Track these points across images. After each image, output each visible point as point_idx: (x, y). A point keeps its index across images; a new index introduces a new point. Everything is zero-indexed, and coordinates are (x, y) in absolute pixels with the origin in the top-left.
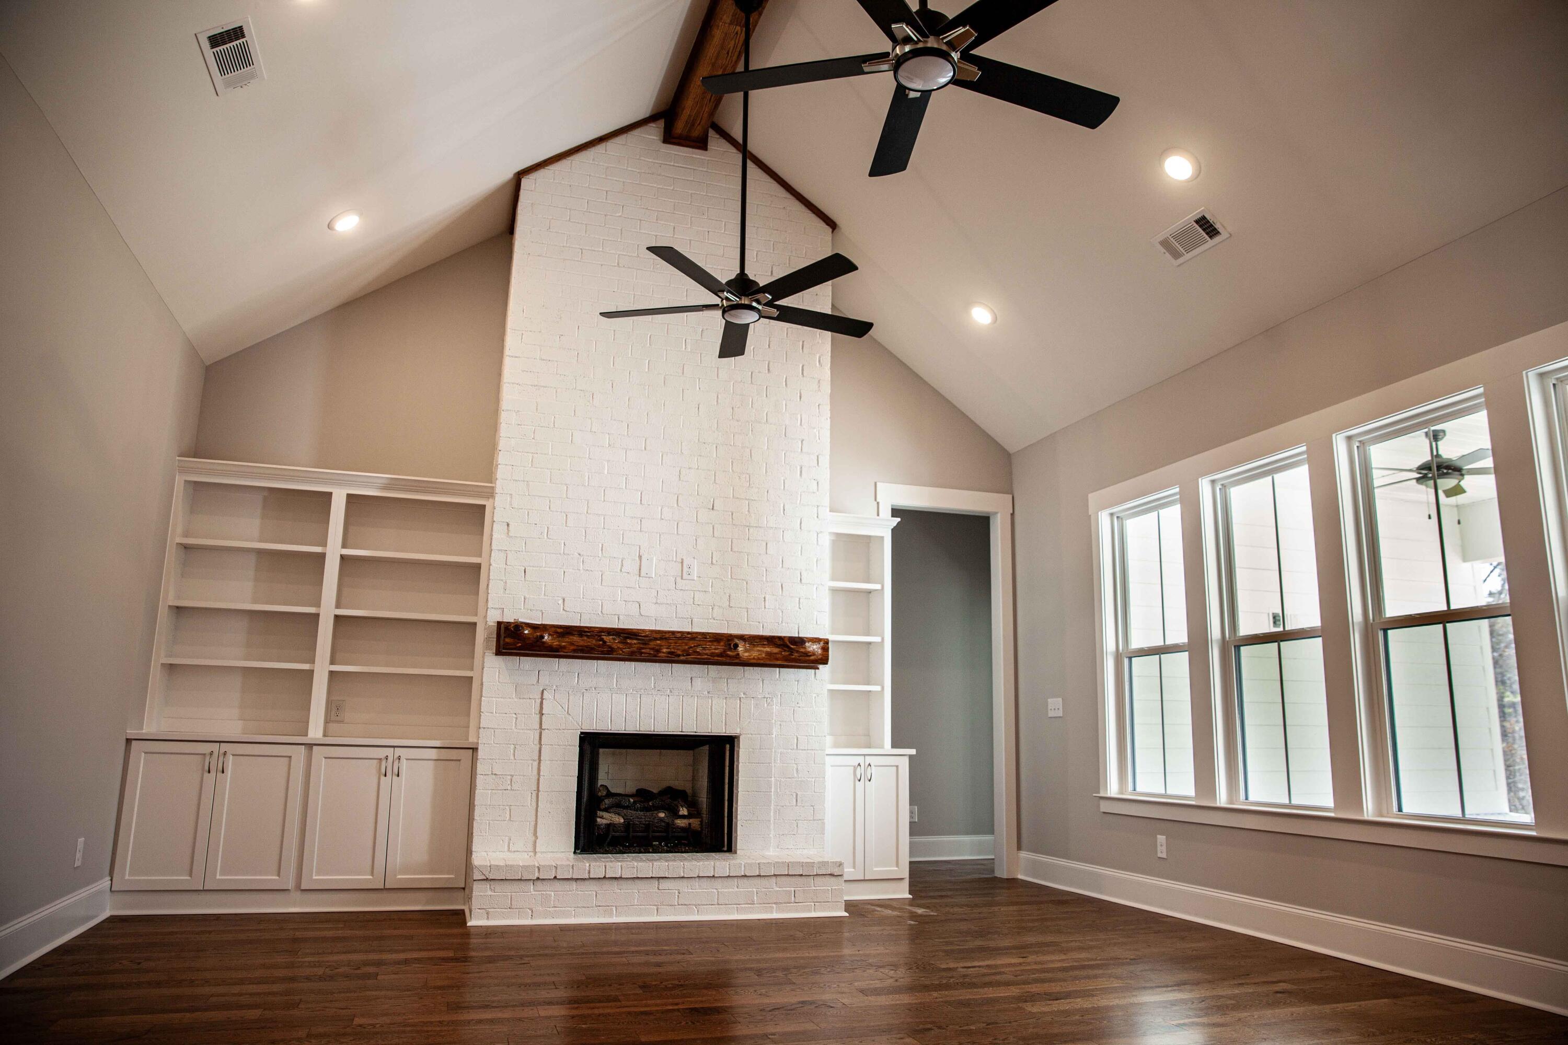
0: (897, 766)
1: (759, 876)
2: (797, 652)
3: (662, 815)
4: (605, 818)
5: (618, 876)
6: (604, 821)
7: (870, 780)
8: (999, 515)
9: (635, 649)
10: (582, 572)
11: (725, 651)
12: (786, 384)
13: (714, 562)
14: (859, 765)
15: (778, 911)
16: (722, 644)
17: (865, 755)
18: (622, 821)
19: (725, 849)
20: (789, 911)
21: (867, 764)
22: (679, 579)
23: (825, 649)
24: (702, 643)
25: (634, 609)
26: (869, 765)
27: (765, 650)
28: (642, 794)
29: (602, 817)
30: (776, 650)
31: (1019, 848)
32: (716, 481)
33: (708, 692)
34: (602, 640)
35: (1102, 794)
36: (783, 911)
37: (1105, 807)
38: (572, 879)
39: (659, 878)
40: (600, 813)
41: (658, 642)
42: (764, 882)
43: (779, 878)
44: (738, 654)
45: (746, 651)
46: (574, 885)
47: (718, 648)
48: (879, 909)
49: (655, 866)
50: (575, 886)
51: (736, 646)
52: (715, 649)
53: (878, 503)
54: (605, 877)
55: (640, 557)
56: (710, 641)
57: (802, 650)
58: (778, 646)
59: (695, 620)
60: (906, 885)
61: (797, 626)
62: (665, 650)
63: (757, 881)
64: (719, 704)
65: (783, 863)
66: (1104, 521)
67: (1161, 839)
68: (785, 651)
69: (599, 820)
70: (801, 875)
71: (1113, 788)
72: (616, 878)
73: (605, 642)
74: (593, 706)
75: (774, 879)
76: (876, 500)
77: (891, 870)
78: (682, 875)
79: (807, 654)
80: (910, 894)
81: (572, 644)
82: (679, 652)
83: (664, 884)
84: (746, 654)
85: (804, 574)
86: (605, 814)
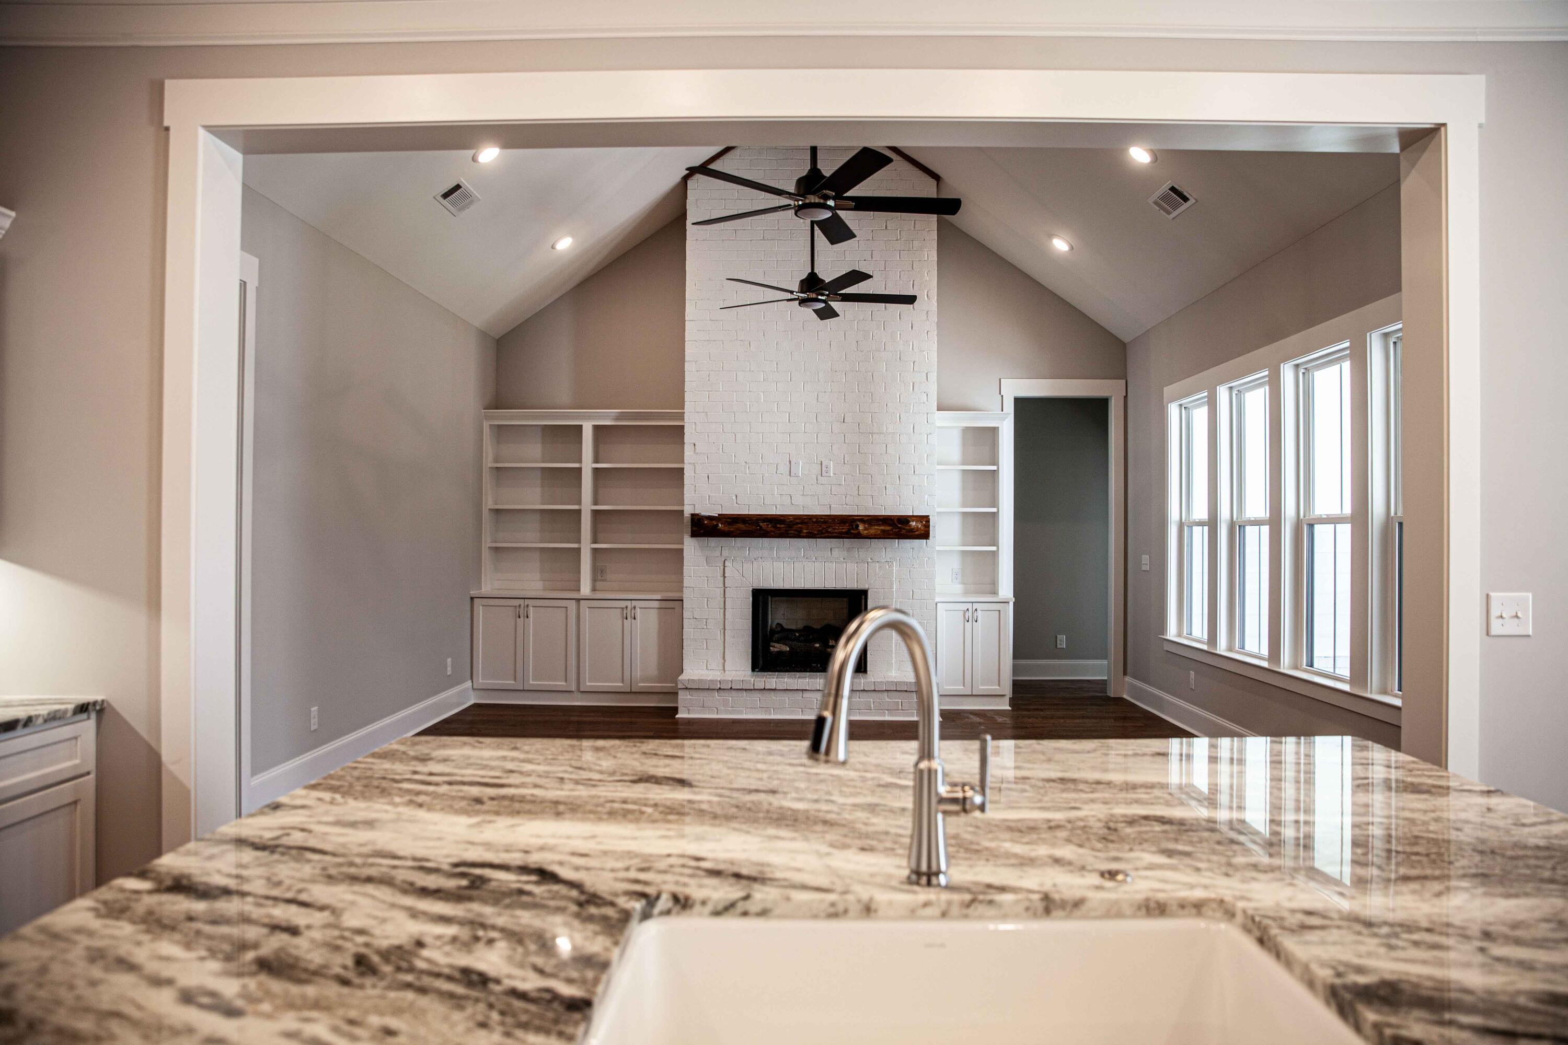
0: (999, 611)
1: (874, 691)
2: (904, 529)
3: (817, 645)
4: (776, 647)
5: (774, 688)
6: (776, 650)
7: (976, 621)
8: (1113, 398)
9: (783, 531)
10: (748, 475)
11: (849, 530)
12: (900, 318)
13: (846, 462)
14: (968, 610)
15: (890, 715)
16: (847, 525)
17: (972, 603)
18: (788, 649)
19: (863, 670)
20: (896, 716)
21: (974, 609)
22: (819, 477)
23: (927, 526)
24: (832, 525)
25: (787, 500)
26: (976, 610)
27: (880, 528)
28: (807, 630)
29: (774, 647)
30: (888, 528)
31: (1125, 673)
32: (846, 400)
33: (844, 559)
34: (759, 526)
35: (1165, 637)
36: (893, 716)
37: (1167, 647)
38: (742, 689)
39: (803, 690)
40: (772, 644)
41: (800, 525)
42: (879, 695)
43: (889, 693)
44: (859, 532)
45: (865, 529)
46: (744, 693)
47: (844, 529)
48: (972, 717)
49: (799, 682)
50: (745, 695)
51: (857, 526)
52: (842, 529)
53: (1002, 396)
54: (764, 689)
55: (790, 462)
56: (838, 523)
57: (907, 528)
58: (890, 525)
59: (832, 506)
60: (1007, 700)
61: (911, 508)
62: (805, 531)
63: (873, 694)
64: (852, 567)
65: (892, 682)
66: (1173, 410)
67: (1192, 673)
68: (895, 529)
69: (771, 648)
70: (906, 691)
71: (1172, 633)
72: (772, 690)
73: (761, 527)
74: (760, 570)
75: (886, 694)
76: (1000, 394)
77: (994, 688)
78: (818, 688)
79: (912, 530)
80: (1010, 706)
81: (738, 529)
82: (816, 532)
83: (806, 695)
84: (865, 532)
85: (917, 467)
86: (776, 645)
